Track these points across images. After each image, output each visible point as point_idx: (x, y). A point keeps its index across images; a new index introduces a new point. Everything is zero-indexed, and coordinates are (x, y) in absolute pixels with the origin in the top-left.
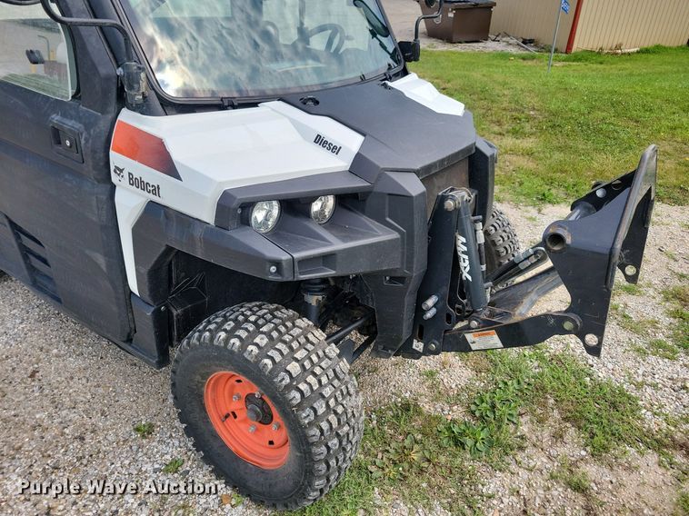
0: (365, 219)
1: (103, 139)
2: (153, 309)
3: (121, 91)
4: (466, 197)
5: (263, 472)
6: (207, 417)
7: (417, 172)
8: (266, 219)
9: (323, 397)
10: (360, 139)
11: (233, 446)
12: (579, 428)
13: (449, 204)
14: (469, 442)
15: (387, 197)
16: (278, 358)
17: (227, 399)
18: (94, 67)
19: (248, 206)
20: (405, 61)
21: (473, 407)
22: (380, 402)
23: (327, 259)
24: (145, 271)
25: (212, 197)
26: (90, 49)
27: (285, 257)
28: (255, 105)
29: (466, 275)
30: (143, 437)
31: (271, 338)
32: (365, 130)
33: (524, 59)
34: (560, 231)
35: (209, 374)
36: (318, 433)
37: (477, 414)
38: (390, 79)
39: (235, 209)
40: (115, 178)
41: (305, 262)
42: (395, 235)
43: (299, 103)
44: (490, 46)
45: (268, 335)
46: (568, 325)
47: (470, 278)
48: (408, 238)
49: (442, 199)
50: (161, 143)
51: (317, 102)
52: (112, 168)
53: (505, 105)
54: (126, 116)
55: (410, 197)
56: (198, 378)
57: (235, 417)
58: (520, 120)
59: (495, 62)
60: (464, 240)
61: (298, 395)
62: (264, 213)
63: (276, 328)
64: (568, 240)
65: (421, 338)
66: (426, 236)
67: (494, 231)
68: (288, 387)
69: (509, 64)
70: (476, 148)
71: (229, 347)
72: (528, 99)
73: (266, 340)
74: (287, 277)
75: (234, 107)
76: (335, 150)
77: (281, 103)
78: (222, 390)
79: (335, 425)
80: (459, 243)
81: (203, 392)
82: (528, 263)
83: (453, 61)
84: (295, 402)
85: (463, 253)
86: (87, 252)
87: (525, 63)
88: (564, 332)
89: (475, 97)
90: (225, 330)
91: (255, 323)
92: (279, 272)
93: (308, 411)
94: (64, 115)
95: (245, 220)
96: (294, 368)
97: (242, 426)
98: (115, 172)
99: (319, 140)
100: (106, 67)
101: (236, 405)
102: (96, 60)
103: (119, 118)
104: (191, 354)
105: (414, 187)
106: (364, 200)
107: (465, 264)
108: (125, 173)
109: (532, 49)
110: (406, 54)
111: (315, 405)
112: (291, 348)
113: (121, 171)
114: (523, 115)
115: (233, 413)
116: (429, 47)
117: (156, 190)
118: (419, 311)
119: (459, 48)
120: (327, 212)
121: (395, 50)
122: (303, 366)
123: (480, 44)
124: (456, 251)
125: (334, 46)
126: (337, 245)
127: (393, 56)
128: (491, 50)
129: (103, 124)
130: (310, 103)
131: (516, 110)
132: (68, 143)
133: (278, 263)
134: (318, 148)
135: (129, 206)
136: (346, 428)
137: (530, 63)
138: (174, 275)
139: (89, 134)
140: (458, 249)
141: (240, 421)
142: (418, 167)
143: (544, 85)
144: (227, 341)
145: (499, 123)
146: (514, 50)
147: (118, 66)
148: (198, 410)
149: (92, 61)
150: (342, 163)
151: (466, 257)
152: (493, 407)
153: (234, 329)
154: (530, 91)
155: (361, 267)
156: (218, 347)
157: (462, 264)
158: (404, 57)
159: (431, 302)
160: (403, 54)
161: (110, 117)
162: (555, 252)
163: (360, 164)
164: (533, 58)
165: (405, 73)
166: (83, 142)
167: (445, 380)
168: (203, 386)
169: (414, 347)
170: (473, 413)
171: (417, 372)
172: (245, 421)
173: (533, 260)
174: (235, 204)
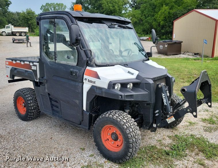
0: (140, 89)
1: (83, 73)
2: (89, 113)
3: (87, 62)
4: (164, 84)
5: (116, 153)
6: (101, 140)
7: (152, 79)
8: (118, 88)
9: (132, 128)
10: (138, 72)
11: (107, 147)
12: (204, 153)
13: (160, 86)
14: (171, 154)
15: (145, 84)
16: (121, 119)
17: (106, 135)
18: (82, 58)
19: (114, 84)
20: (149, 57)
21: (172, 147)
22: (145, 146)
23: (131, 96)
24: (89, 102)
25: (108, 82)
26: (82, 55)
27: (123, 94)
28: (114, 66)
29: (165, 104)
30: (83, 150)
31: (119, 115)
32: (139, 70)
33: (195, 60)
34: (184, 88)
35: (103, 127)
36: (131, 136)
37: (173, 149)
38: (145, 61)
39: (112, 85)
40: (84, 81)
41: (127, 96)
42: (147, 93)
43: (123, 65)
44: (182, 56)
45: (118, 114)
46: (188, 110)
47: (166, 104)
48: (150, 94)
49: (158, 85)
50: (96, 72)
51: (127, 65)
52: (84, 79)
53: (185, 73)
54: (88, 68)
55: (150, 84)
56: (100, 128)
57: (108, 140)
58: (190, 78)
59: (184, 61)
60: (164, 95)
61: (126, 127)
62: (117, 87)
63: (120, 113)
64: (186, 90)
65: (155, 123)
66: (154, 94)
67: (176, 101)
68: (123, 125)
69: (189, 62)
70: (167, 76)
71: (109, 117)
72: (194, 72)
73: (118, 115)
74: (123, 99)
75: (109, 66)
76: (133, 74)
77: (119, 65)
78: (105, 133)
79: (134, 135)
80: (163, 95)
81: (101, 133)
82: (182, 103)
83: (167, 61)
84: (125, 128)
85: (164, 98)
86: (74, 100)
87: (195, 61)
88: (188, 112)
89: (175, 72)
90: (108, 114)
91: (115, 112)
92: (122, 98)
93: (128, 130)
94: (73, 69)
95: (114, 88)
96: (125, 121)
97: (110, 143)
98: (85, 80)
99: (129, 72)
100: (85, 58)
101: (109, 137)
102: (83, 57)
103: (86, 68)
104: (99, 121)
105: (151, 82)
106: (139, 85)
107: (165, 101)
108: (87, 80)
109: (198, 57)
110: (149, 55)
111: (130, 129)
112: (124, 117)
113: (86, 79)
114: (192, 76)
115: (108, 139)
116: (159, 57)
117: (94, 82)
118: (154, 114)
119: (170, 57)
120: (131, 88)
121: (146, 54)
122: (127, 121)
123: (178, 55)
124: (162, 98)
125: (129, 54)
126: (133, 93)
127: (145, 56)
128: (182, 57)
129: (83, 70)
130: (126, 65)
131: (189, 75)
132: (74, 75)
133: (121, 96)
134: (129, 74)
135: (87, 87)
136: (137, 137)
137: (197, 61)
138: (94, 105)
139: (80, 72)
140: (163, 97)
141: (109, 141)
142: (152, 78)
143: (200, 67)
144: (109, 116)
145: (183, 79)
146: (191, 57)
147: (87, 58)
148: (99, 138)
149: (82, 57)
150: (134, 77)
151: (165, 99)
152: (178, 147)
153: (110, 114)
154: (194, 69)
155: (140, 99)
156: (107, 117)
157: (164, 101)
158: (148, 56)
159: (157, 111)
160: (148, 55)
161: (84, 68)
162: (183, 93)
163: (138, 77)
164: (198, 59)
165: (148, 60)
166: (78, 74)
167: (164, 142)
168: (101, 131)
169: (154, 126)
170: (172, 149)
171: (155, 140)
172: (111, 141)
173: (183, 102)
174: (112, 84)
